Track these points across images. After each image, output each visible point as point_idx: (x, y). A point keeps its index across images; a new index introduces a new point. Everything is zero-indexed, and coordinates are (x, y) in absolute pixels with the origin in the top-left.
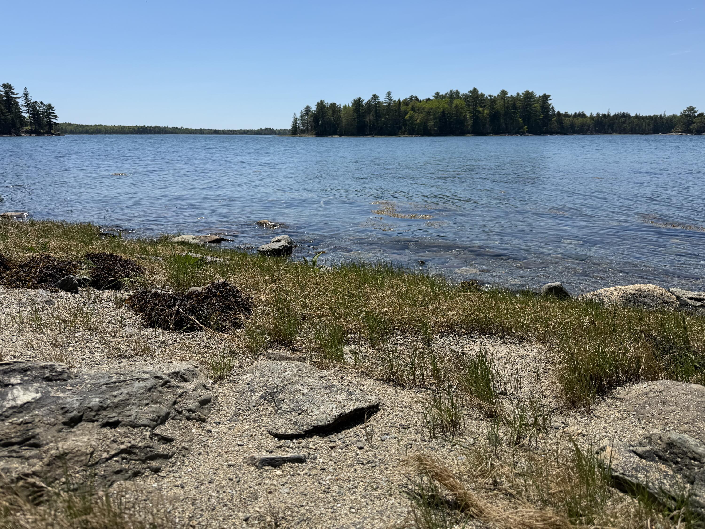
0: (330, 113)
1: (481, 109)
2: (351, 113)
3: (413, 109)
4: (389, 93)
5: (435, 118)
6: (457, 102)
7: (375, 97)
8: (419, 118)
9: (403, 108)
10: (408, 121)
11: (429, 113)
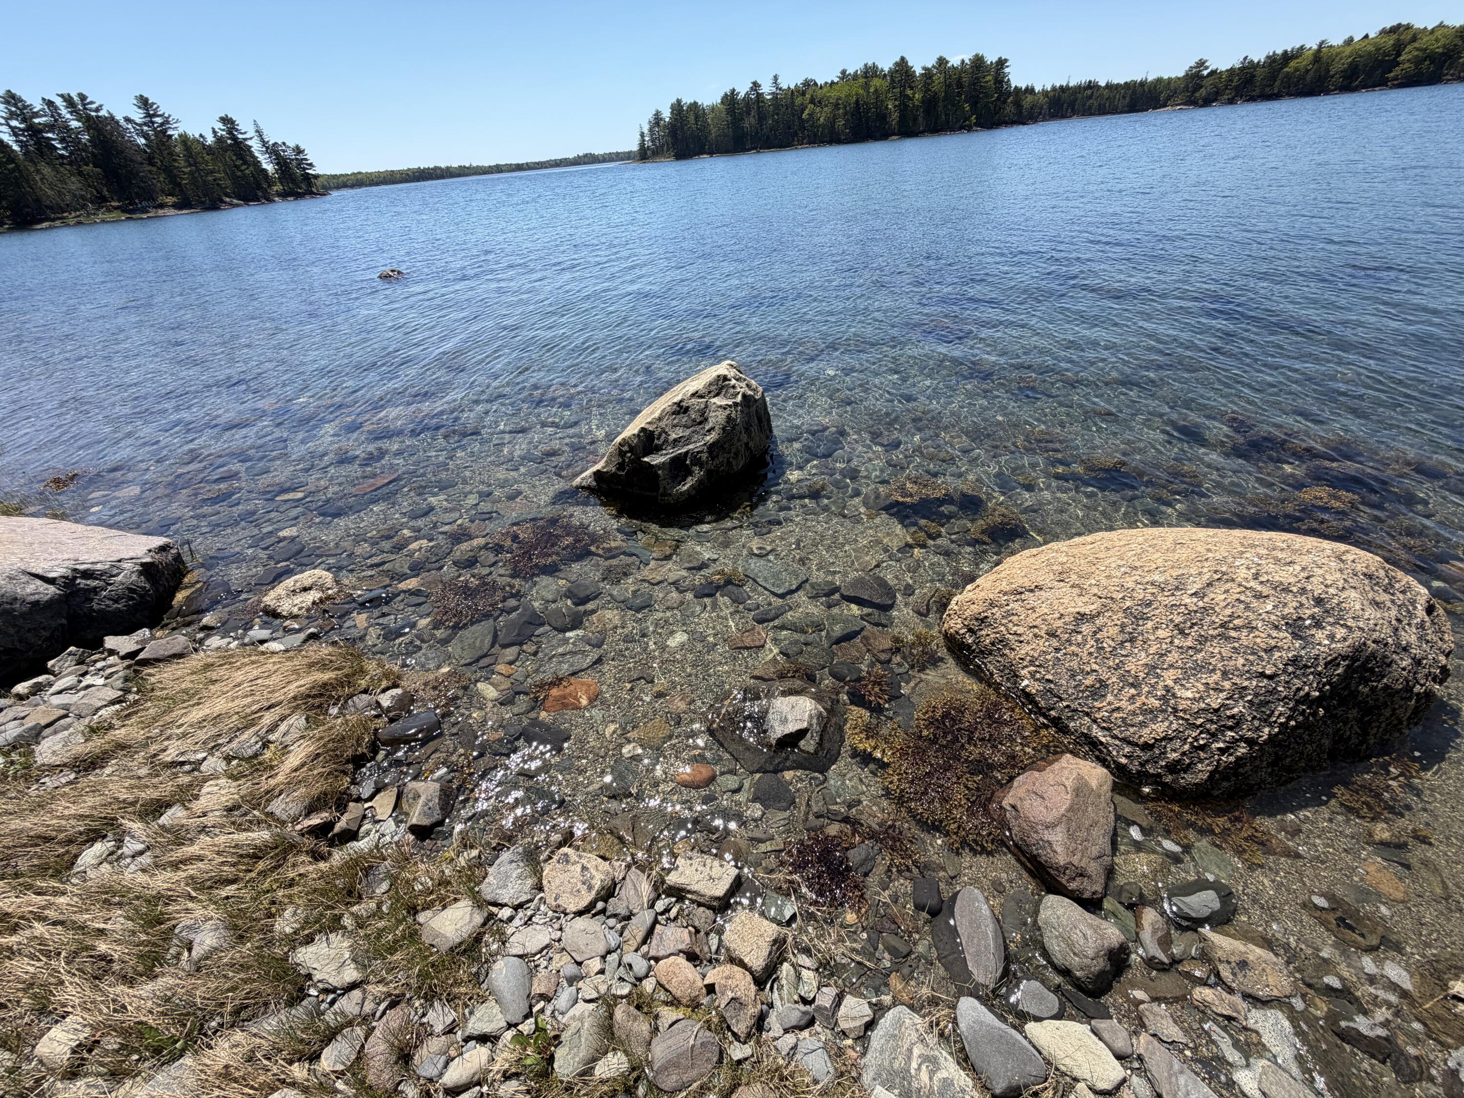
0: (692, 119)
1: (909, 92)
2: (724, 115)
3: (812, 101)
4: (776, 78)
5: (846, 114)
6: (876, 82)
7: (756, 85)
8: (823, 116)
9: (798, 101)
10: (808, 121)
11: (836, 106)
